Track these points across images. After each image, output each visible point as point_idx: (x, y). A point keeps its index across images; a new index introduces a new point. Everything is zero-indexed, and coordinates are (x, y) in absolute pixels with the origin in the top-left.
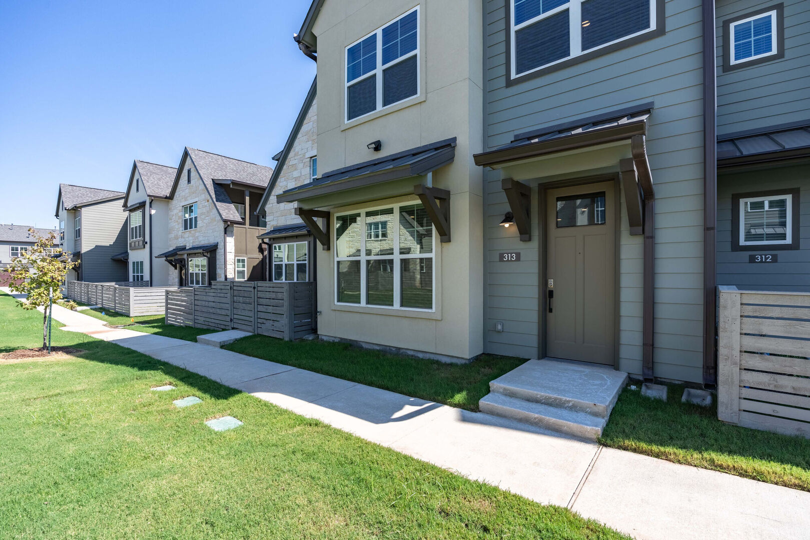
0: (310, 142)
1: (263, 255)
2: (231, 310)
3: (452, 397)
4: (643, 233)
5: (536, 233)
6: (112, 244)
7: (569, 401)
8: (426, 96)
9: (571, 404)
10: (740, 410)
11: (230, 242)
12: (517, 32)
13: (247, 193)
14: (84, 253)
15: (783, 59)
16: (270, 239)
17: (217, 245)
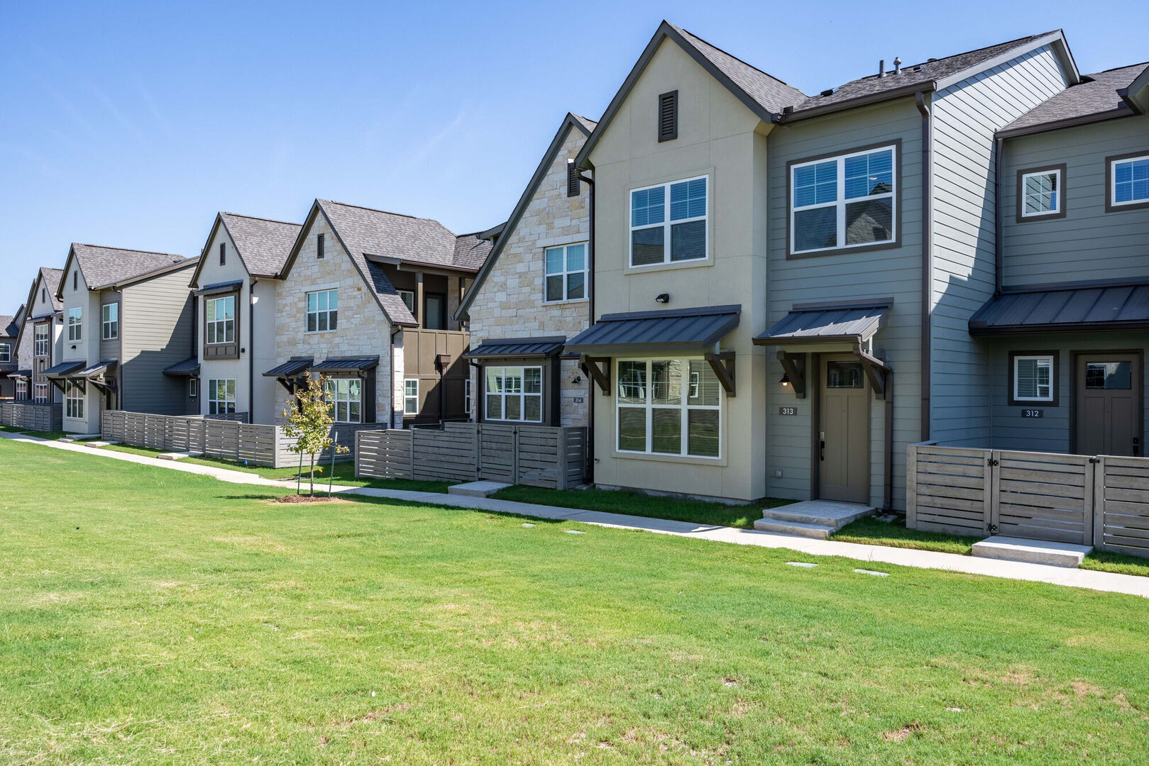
0: (545, 226)
1: (441, 373)
2: (478, 458)
3: (735, 522)
4: (885, 398)
5: (810, 391)
6: (164, 347)
7: (814, 519)
8: (714, 262)
9: (815, 520)
10: (917, 520)
11: (399, 353)
12: (796, 213)
13: (420, 277)
14: (125, 364)
15: (1065, 219)
16: (480, 360)
17: (378, 360)
